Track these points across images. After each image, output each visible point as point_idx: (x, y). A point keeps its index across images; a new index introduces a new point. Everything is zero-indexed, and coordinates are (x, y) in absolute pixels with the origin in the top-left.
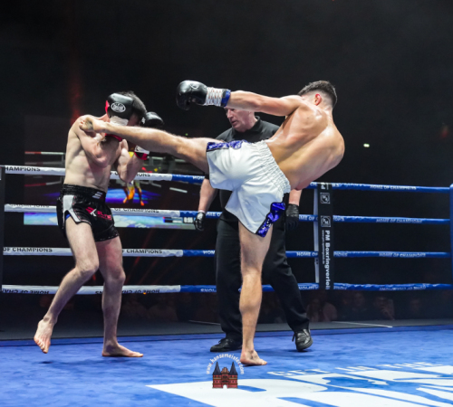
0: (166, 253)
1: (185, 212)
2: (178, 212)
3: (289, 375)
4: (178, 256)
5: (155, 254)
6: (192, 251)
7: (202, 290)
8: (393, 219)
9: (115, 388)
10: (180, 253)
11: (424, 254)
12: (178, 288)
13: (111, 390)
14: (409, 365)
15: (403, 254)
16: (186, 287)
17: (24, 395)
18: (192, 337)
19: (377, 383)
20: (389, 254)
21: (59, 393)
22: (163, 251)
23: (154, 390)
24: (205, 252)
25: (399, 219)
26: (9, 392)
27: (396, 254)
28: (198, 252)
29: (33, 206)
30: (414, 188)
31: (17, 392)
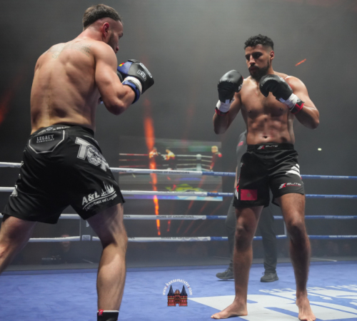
1: (210, 193)
2: (206, 193)
3: (272, 292)
4: (203, 219)
5: (189, 219)
6: (211, 216)
8: (335, 196)
10: (204, 217)
11: (352, 217)
14: (345, 287)
15: (340, 217)
19: (326, 298)
20: (331, 217)
22: (195, 216)
24: (219, 217)
25: (338, 196)
27: (335, 217)
28: (215, 217)
30: (347, 177)
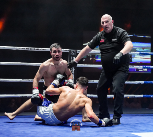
0: (137, 82)
1: (145, 66)
2: (142, 67)
4: (142, 83)
5: (133, 83)
6: (147, 82)
7: (152, 97)
9: (119, 133)
12: (142, 96)
13: (117, 134)
16: (145, 95)
17: (85, 135)
18: (148, 115)
21: (98, 135)
23: (134, 135)
24: (152, 82)
26: (80, 134)
28: (150, 82)
29: (87, 65)
31: (83, 134)
